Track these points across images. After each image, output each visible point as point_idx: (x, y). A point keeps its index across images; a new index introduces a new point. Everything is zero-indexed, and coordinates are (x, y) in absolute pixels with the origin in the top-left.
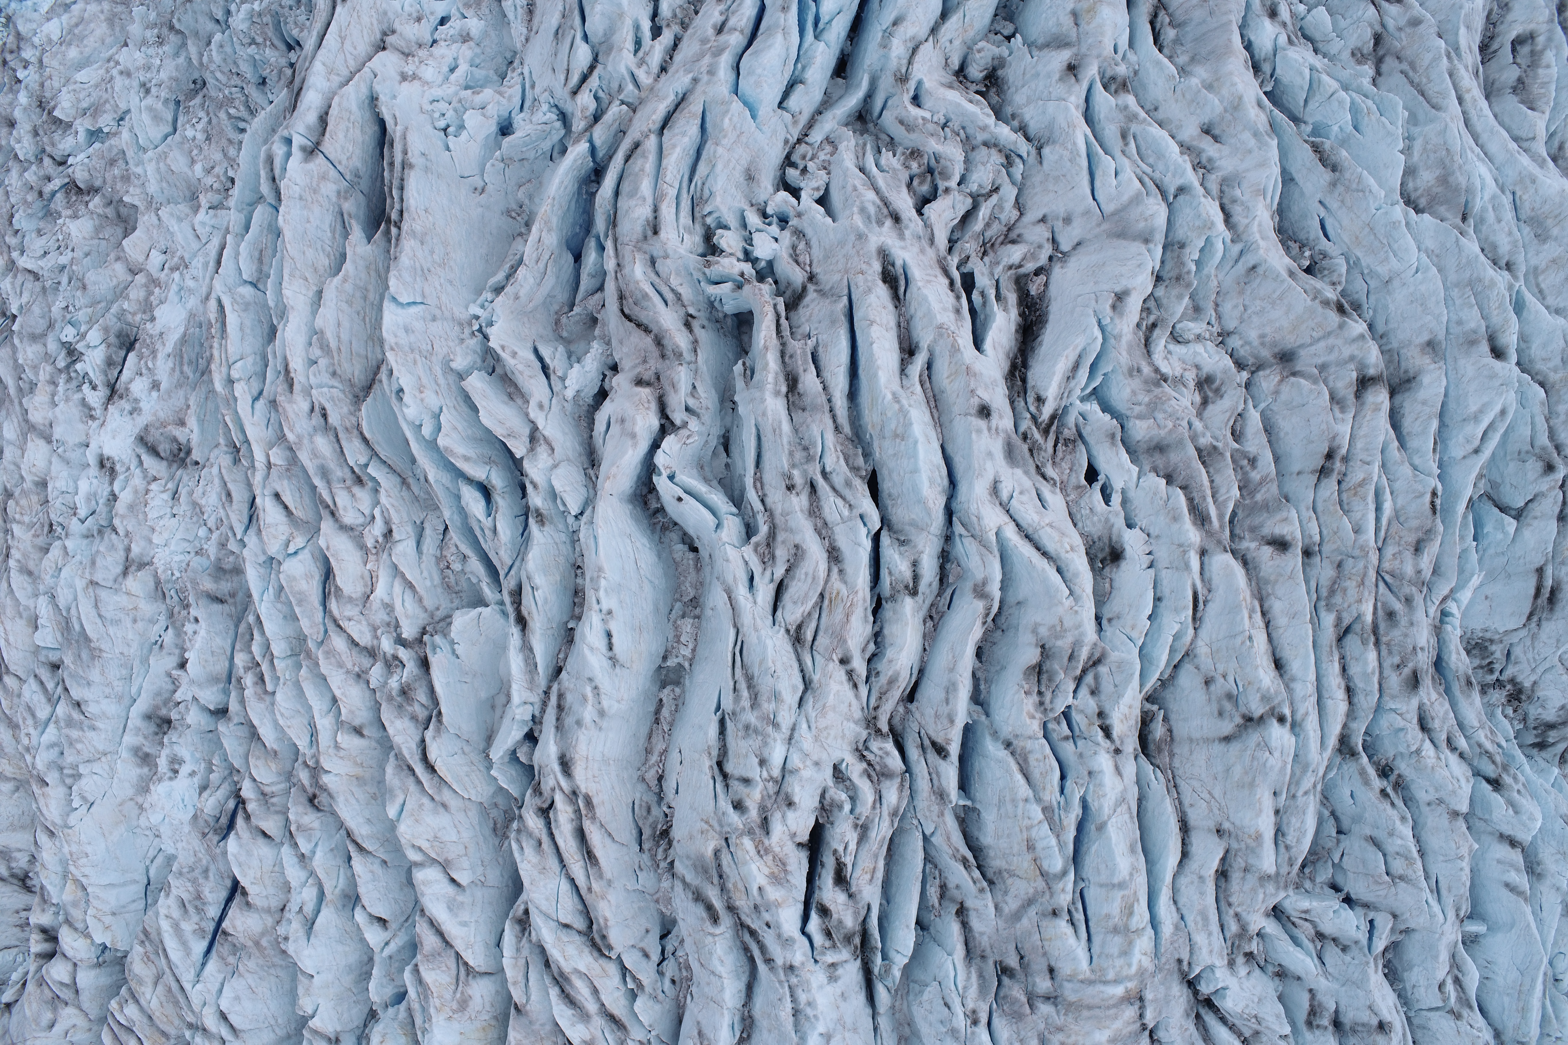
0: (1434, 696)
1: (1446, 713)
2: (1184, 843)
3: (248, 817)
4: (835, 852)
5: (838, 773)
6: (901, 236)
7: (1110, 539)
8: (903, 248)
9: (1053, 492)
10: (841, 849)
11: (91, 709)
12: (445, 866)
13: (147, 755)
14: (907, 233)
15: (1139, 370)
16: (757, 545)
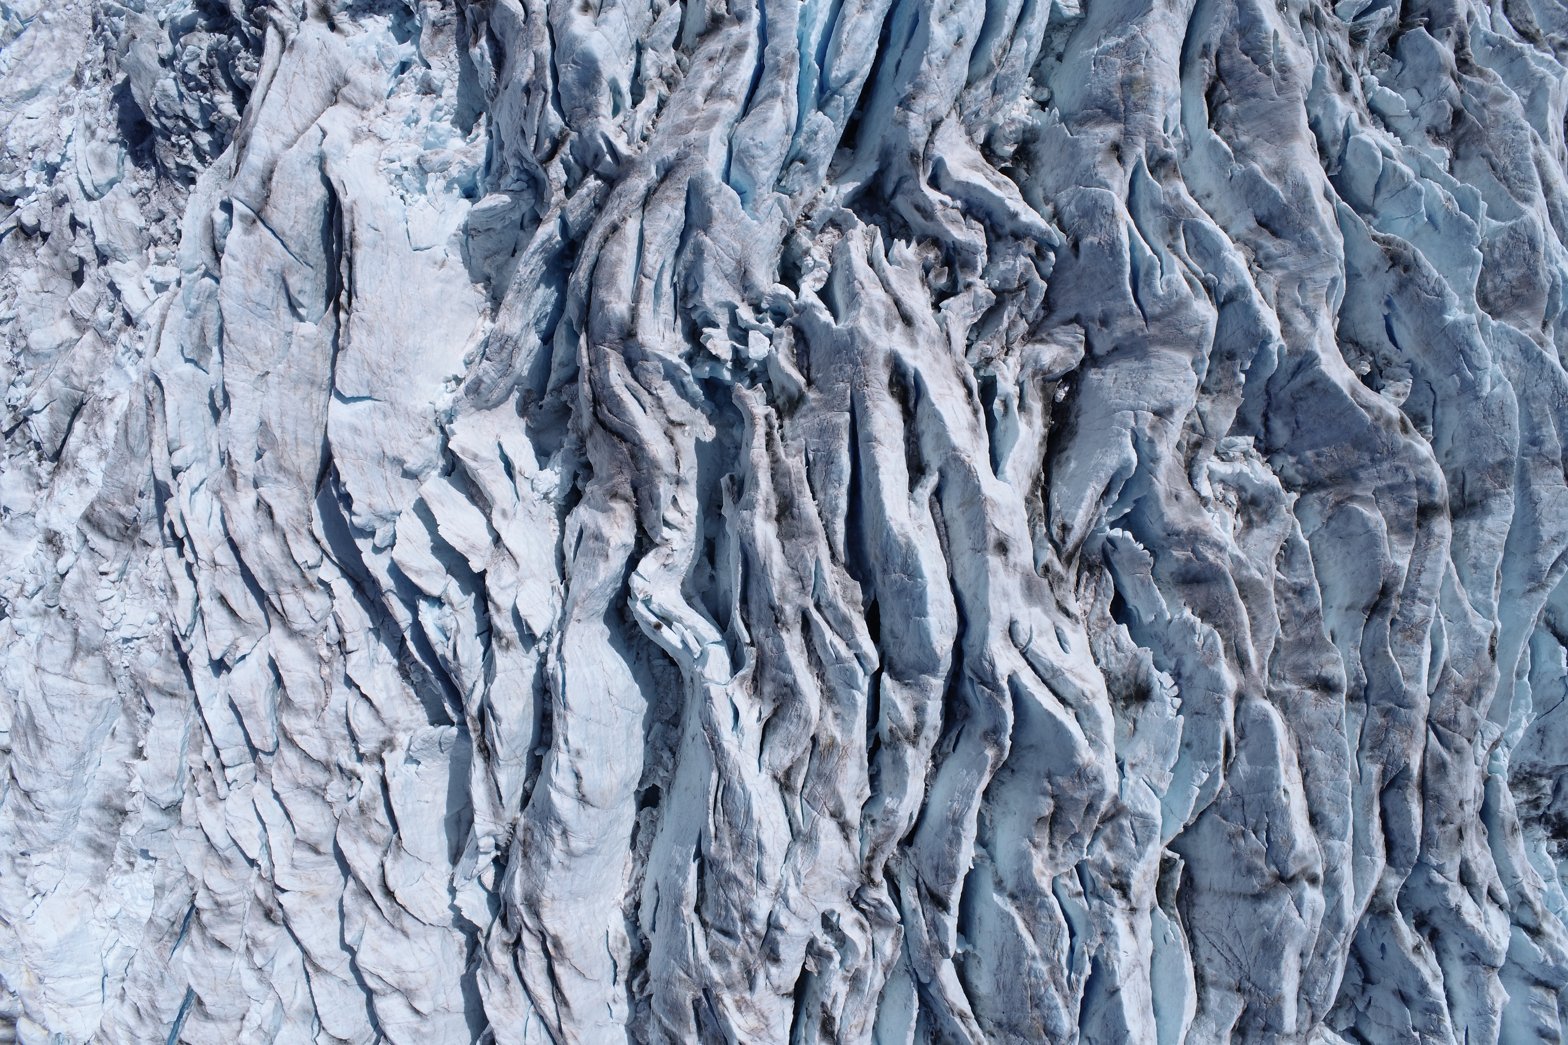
0: (1477, 849)
1: (1489, 866)
2: (1199, 999)
3: (203, 928)
4: (823, 1005)
5: (828, 922)
6: (913, 342)
7: (1136, 677)
8: (915, 358)
9: (1075, 631)
10: (829, 1002)
11: (42, 798)
12: (407, 994)
13: (102, 846)
14: (921, 339)
15: (1177, 497)
16: (744, 678)
